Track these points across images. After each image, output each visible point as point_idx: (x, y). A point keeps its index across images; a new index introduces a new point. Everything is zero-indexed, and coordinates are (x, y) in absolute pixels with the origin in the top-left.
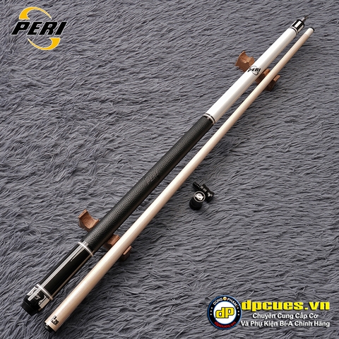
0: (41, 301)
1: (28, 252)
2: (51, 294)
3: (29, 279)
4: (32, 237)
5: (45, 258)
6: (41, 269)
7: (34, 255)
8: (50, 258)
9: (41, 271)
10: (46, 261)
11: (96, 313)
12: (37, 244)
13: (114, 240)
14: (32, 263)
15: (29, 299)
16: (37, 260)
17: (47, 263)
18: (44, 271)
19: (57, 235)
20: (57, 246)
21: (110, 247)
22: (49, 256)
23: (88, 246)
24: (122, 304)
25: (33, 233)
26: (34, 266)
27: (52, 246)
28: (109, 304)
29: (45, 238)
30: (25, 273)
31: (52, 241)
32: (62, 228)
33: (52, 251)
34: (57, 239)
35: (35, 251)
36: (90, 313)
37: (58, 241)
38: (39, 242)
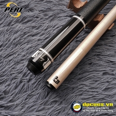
0: (45, 63)
1: (28, 24)
2: (53, 57)
3: (30, 45)
4: (31, 13)
5: (42, 30)
6: (39, 38)
7: (33, 27)
8: (46, 30)
9: (39, 40)
10: (43, 32)
11: (84, 75)
12: (36, 19)
13: (101, 17)
14: (31, 33)
15: (34, 60)
16: (35, 31)
17: (43, 34)
18: (41, 40)
19: (50, 13)
20: (51, 21)
21: (97, 23)
22: (45, 28)
23: (83, 19)
24: (104, 69)
25: (31, 10)
26: (33, 36)
27: (47, 22)
28: (93, 68)
29: (42, 15)
30: (26, 41)
31: (47, 17)
32: (54, 8)
33: (47, 25)
34: (51, 16)
35: (34, 24)
36: (80, 74)
37: (51, 18)
38: (37, 17)
